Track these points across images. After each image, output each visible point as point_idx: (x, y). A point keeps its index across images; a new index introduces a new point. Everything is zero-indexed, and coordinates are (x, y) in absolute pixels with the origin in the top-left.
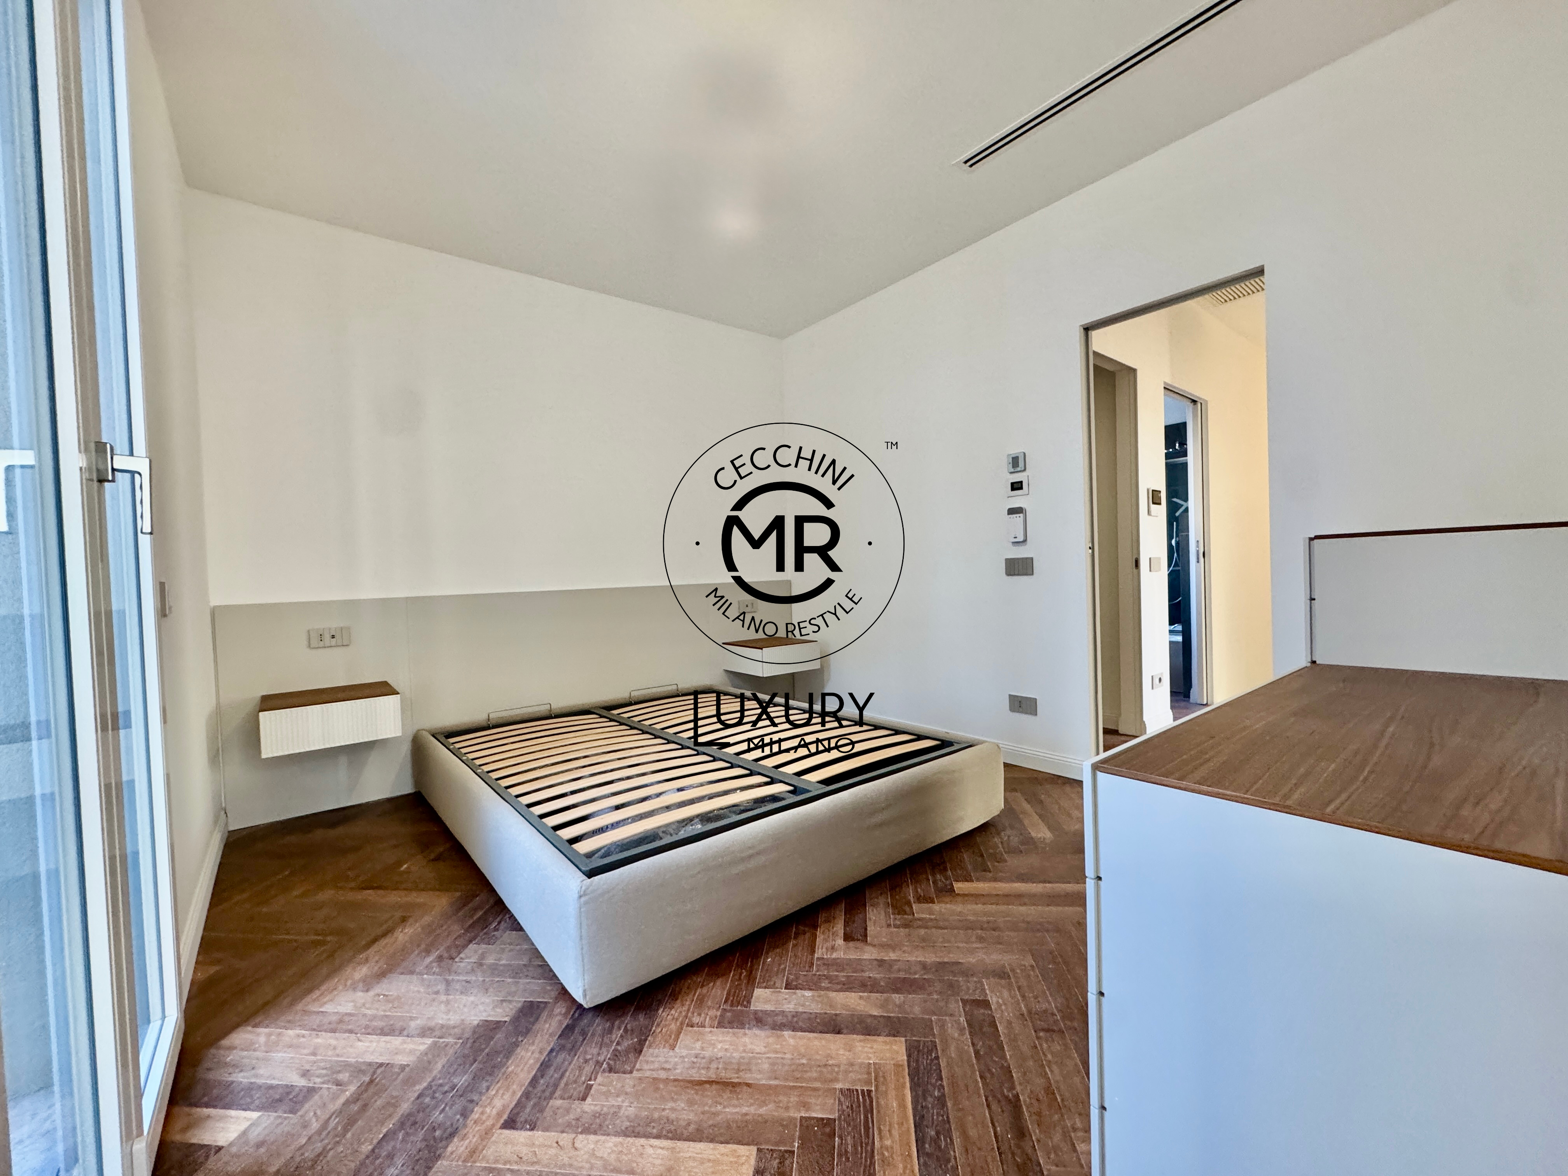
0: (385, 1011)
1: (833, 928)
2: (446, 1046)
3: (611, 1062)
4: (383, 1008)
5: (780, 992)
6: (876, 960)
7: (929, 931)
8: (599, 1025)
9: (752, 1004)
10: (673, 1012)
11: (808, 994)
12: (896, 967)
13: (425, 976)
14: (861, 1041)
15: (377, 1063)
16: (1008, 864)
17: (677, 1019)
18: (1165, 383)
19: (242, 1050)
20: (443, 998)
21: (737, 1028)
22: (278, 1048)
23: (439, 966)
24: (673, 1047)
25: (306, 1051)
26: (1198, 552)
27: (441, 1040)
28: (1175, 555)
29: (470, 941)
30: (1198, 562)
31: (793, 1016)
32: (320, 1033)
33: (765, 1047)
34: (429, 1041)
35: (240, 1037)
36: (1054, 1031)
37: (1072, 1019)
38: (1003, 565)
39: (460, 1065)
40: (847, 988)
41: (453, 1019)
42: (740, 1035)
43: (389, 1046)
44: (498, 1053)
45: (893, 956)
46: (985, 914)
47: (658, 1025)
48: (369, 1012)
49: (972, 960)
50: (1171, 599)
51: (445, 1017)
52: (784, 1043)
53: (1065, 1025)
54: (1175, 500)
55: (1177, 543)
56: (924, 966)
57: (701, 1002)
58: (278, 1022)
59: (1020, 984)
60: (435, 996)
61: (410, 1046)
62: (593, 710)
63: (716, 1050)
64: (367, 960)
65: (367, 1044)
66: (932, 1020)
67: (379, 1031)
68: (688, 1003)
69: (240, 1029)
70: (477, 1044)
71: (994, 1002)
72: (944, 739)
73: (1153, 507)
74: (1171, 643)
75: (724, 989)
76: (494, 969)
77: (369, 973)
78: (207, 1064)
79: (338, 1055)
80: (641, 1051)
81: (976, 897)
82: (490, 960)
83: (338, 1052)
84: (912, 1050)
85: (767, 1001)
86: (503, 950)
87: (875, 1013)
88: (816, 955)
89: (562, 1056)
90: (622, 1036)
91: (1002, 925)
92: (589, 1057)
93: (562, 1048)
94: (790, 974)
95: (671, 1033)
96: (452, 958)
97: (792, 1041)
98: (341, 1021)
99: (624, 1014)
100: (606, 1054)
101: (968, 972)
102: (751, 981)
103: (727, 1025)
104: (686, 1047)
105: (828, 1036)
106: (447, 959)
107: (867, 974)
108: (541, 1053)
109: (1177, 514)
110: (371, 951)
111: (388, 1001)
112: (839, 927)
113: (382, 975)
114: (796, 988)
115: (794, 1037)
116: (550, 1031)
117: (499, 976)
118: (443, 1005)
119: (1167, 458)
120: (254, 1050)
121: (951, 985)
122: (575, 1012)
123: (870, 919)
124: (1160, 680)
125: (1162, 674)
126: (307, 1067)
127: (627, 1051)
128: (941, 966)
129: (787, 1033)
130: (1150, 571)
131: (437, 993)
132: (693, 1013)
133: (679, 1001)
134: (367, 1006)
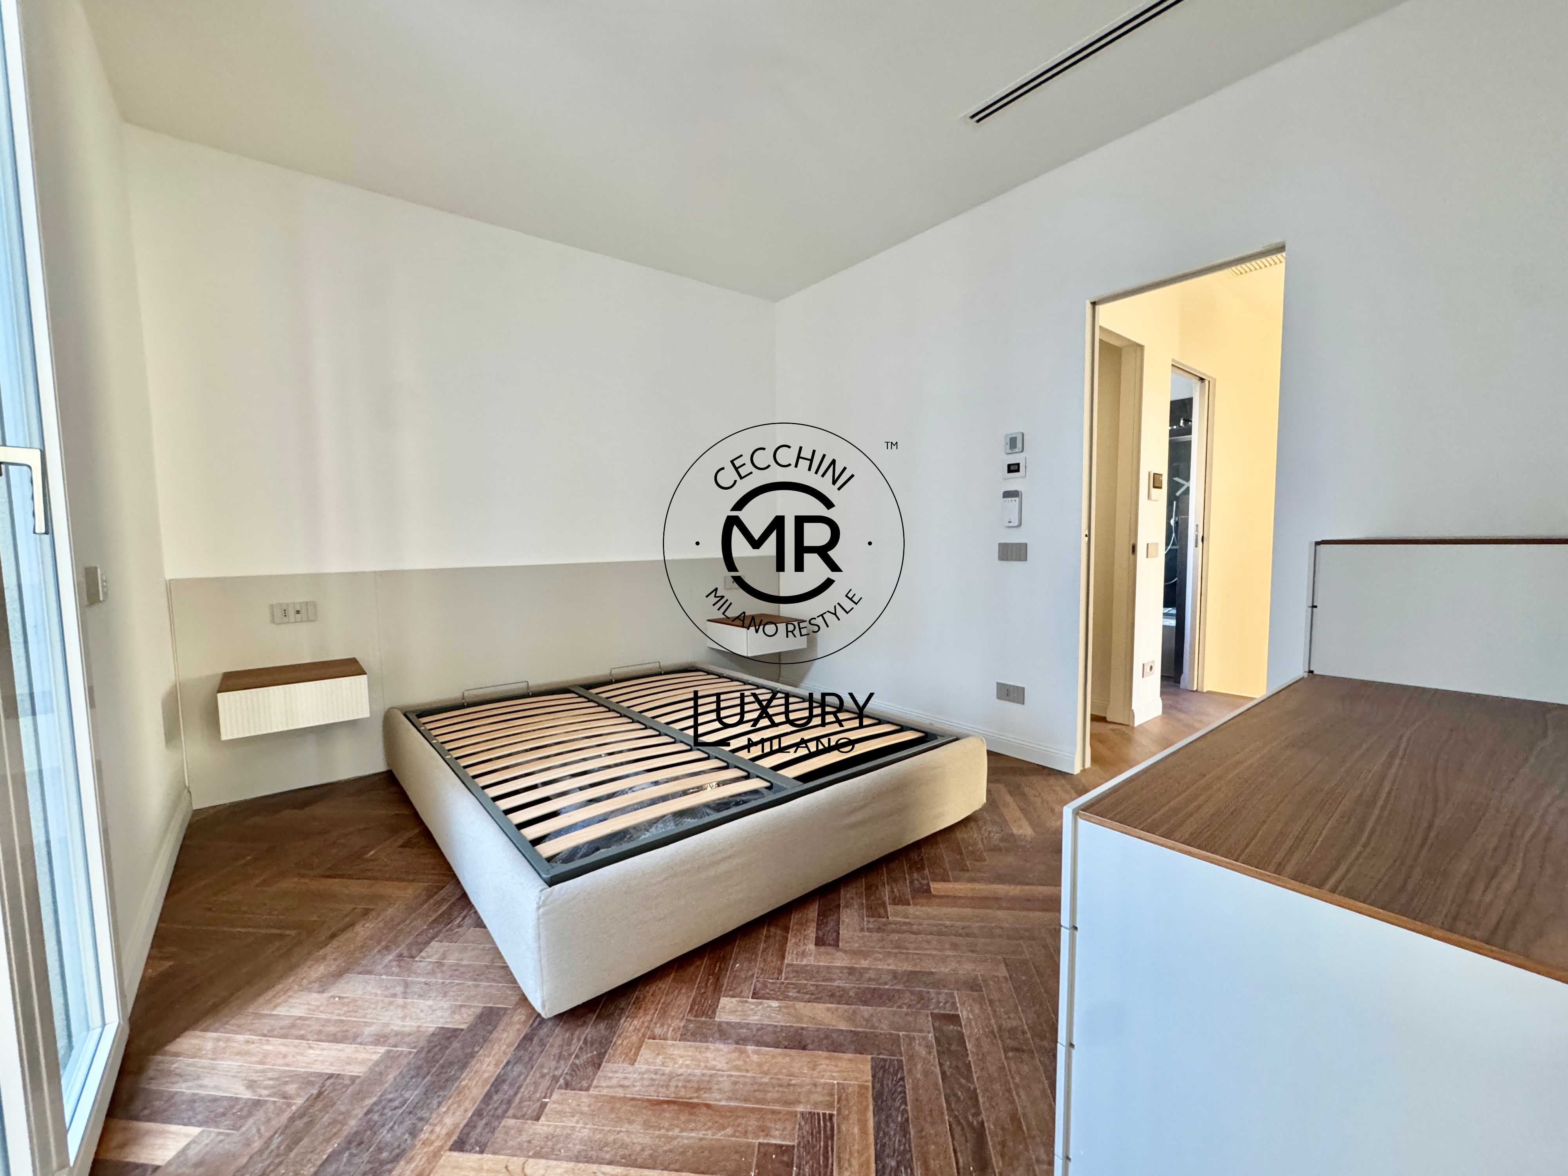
0: (339, 1015)
1: (805, 930)
2: (399, 1055)
3: (568, 1078)
4: (338, 1011)
5: (746, 1002)
6: (846, 967)
7: (903, 936)
8: (558, 1037)
9: (717, 1014)
10: (635, 1022)
11: (775, 1004)
12: (867, 976)
13: (384, 977)
14: (826, 1058)
15: (327, 1074)
16: (986, 863)
17: (639, 1030)
18: (1173, 360)
19: (189, 1056)
20: (400, 1001)
21: (700, 1041)
22: (225, 1056)
23: (400, 967)
24: (632, 1063)
25: (254, 1059)
26: (1197, 536)
27: (396, 1049)
28: (1174, 535)
29: (433, 938)
30: (1196, 546)
31: (758, 1030)
32: (270, 1039)
33: (727, 1063)
34: (382, 1050)
35: (189, 1042)
36: (1023, 1051)
37: (1043, 1038)
38: (996, 549)
39: (412, 1078)
40: (816, 998)
41: (410, 1025)
42: (703, 1049)
43: (340, 1054)
44: (451, 1064)
45: (864, 963)
46: (962, 918)
47: (619, 1036)
48: (323, 1016)
49: (944, 970)
50: (1167, 579)
51: (401, 1023)
52: (747, 1060)
53: (1034, 1043)
54: (1176, 479)
55: (1176, 523)
56: (895, 975)
57: (664, 1013)
58: (227, 1026)
59: (991, 997)
60: (392, 999)
61: (362, 1056)
62: (573, 689)
63: (676, 1066)
64: (324, 958)
65: (318, 1052)
66: (899, 1035)
67: (332, 1038)
68: (652, 1012)
69: (187, 1033)
70: (431, 1054)
71: (965, 1017)
72: (929, 731)
73: (1153, 491)
74: (1164, 627)
75: (689, 997)
76: (457, 970)
77: (326, 972)
78: (151, 1073)
79: (288, 1065)
80: (600, 1065)
81: (952, 900)
82: (451, 961)
83: (287, 1060)
84: (880, 1070)
85: (733, 1012)
86: (466, 948)
87: (843, 1026)
88: (786, 961)
89: (518, 1068)
90: (581, 1048)
91: (976, 931)
92: (545, 1071)
93: (518, 1060)
94: (758, 981)
95: (632, 1045)
96: (413, 957)
97: (755, 1058)
98: (293, 1026)
99: (585, 1023)
100: (564, 1068)
101: (938, 984)
102: (718, 989)
103: (689, 1038)
104: (647, 1063)
105: (793, 1052)
106: (406, 959)
107: (836, 984)
108: (496, 1065)
109: (1178, 494)
110: (329, 949)
111: (344, 1004)
112: (811, 932)
113: (339, 974)
114: (763, 998)
115: (756, 1052)
116: (508, 1041)
117: (458, 977)
118: (400, 1010)
119: (1170, 436)
120: (201, 1057)
121: (921, 997)
122: (534, 1022)
123: (843, 921)
124: (1151, 668)
125: (1153, 662)
126: (255, 1077)
127: (585, 1066)
128: (912, 976)
129: (750, 1048)
130: (1147, 557)
131: (394, 995)
132: (656, 1024)
133: (642, 1011)
134: (321, 1009)
